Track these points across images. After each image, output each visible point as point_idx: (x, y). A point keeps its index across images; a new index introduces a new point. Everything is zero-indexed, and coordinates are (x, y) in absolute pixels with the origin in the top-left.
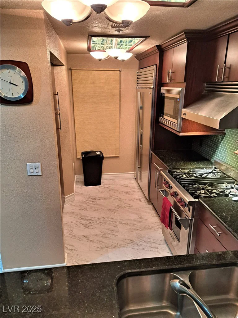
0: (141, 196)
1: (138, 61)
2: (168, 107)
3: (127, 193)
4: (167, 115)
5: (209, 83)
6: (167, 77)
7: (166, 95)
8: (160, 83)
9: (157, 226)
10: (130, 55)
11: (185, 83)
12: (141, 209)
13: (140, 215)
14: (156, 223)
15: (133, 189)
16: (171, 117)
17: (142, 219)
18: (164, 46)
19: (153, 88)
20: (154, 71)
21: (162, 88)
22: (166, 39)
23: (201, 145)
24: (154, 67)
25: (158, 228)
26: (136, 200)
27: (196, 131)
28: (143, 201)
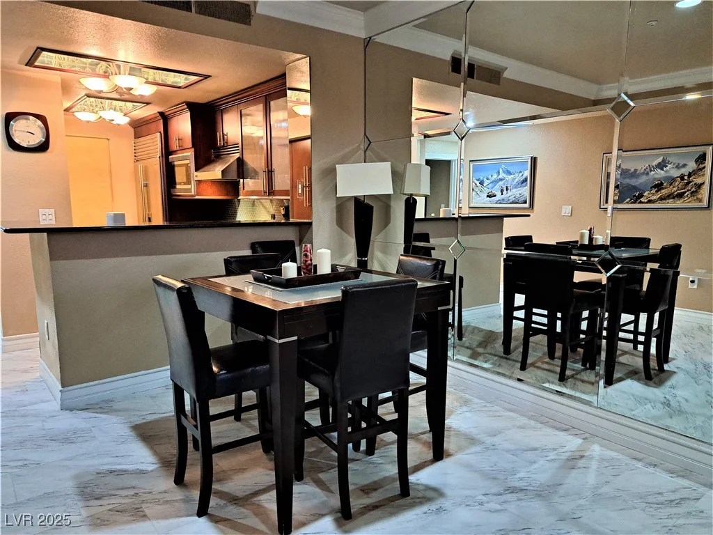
1: (133, 130)
2: (180, 175)
4: (180, 184)
6: (174, 145)
7: (176, 163)
8: (167, 151)
10: (127, 120)
11: (193, 149)
16: (185, 184)
18: (167, 113)
19: (160, 157)
20: (159, 139)
21: (170, 156)
22: (169, 106)
24: (158, 134)
27: (211, 195)
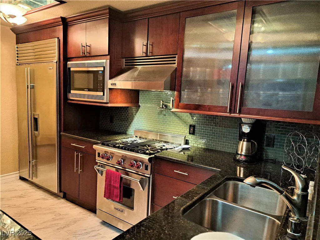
0: (42, 194)
3: (20, 197)
5: (126, 59)
9: (84, 215)
11: (109, 57)
12: (52, 207)
13: (55, 213)
14: (80, 213)
15: (27, 191)
17: (62, 216)
18: (70, 20)
19: (57, 62)
21: (68, 63)
23: (112, 121)
24: (56, 40)
25: (85, 217)
26: (38, 201)
28: (49, 198)
